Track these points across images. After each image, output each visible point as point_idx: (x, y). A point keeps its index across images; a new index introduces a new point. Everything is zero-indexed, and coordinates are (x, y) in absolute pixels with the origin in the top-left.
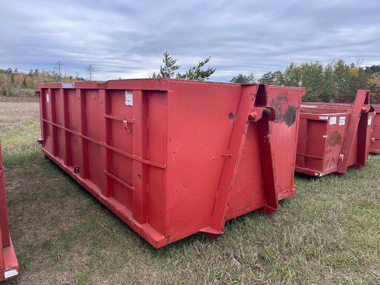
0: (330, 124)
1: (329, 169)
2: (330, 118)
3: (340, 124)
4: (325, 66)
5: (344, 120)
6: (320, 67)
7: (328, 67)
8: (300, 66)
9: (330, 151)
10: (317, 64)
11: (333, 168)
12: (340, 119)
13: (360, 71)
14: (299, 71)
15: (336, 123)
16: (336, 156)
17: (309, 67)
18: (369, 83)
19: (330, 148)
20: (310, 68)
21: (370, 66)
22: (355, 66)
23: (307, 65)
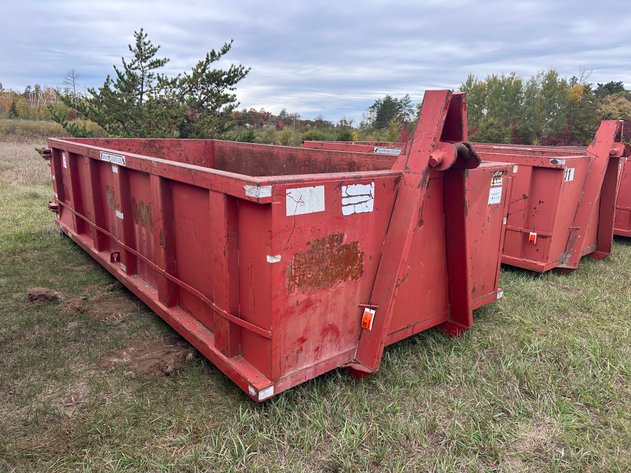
0: (290, 212)
1: (316, 362)
2: (288, 191)
3: (347, 211)
4: (525, 81)
5: (370, 195)
6: (518, 83)
7: (531, 84)
8: (484, 81)
9: (308, 304)
10: (512, 78)
11: (336, 353)
12: (344, 194)
13: (585, 91)
14: (482, 89)
15: (323, 209)
16: (346, 316)
17: (500, 83)
18: (599, 111)
19: (303, 297)
20: (501, 85)
21: (604, 84)
22: (578, 82)
23: (495, 79)
